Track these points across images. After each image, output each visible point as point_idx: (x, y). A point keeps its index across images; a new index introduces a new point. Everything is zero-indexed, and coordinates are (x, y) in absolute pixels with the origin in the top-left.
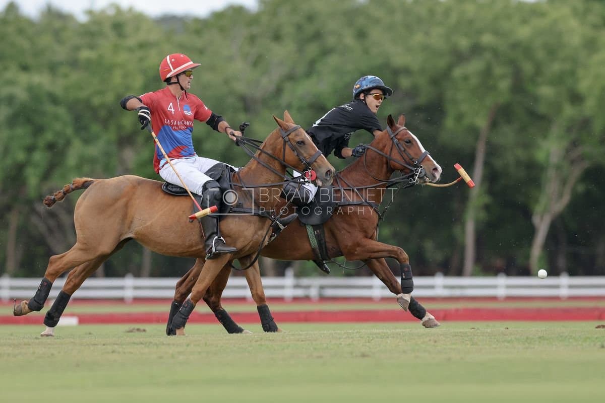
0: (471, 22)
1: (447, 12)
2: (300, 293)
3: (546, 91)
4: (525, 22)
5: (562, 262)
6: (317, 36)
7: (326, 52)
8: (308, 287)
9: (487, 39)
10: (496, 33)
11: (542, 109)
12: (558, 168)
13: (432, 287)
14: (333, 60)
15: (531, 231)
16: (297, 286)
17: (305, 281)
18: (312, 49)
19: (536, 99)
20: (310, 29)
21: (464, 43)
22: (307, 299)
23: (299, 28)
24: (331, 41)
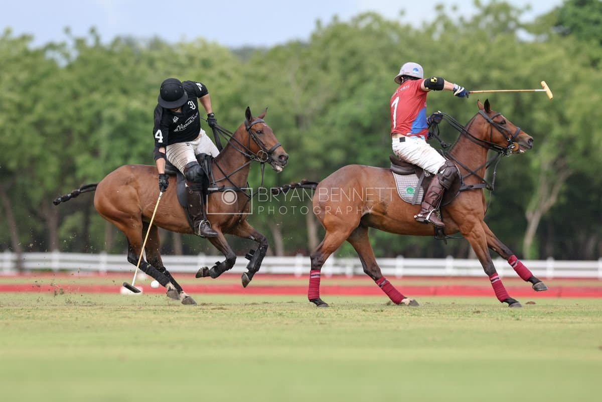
0: (482, 58)
1: (464, 50)
2: (338, 270)
3: (540, 116)
4: (527, 59)
5: (549, 249)
6: (357, 68)
7: (364, 81)
8: (344, 266)
9: (495, 74)
10: (502, 68)
11: (537, 128)
12: (548, 175)
13: (443, 267)
14: (370, 87)
15: (525, 225)
16: (336, 265)
17: (343, 261)
18: (353, 79)
19: (533, 121)
20: (352, 62)
21: (476, 76)
22: (343, 275)
23: (343, 61)
24: (369, 72)
